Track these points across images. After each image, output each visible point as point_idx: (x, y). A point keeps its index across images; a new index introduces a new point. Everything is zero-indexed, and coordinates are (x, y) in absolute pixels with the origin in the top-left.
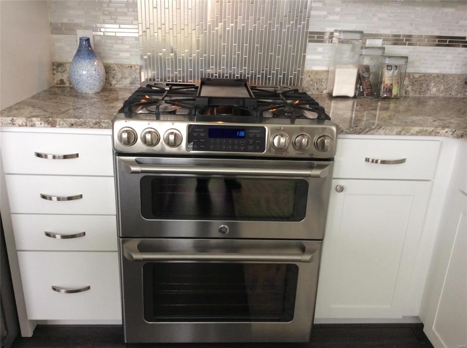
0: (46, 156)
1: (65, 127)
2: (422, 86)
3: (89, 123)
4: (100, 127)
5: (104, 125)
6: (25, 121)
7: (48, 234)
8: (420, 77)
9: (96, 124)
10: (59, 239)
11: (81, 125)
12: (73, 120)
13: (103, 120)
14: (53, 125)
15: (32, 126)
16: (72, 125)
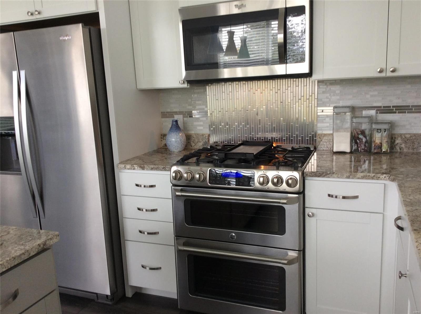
0: (141, 186)
1: (149, 170)
2: (414, 144)
3: (160, 168)
4: (165, 170)
5: (167, 169)
6: (131, 166)
7: (140, 232)
8: (411, 136)
9: (163, 168)
10: (146, 235)
11: (156, 169)
12: (152, 166)
13: (167, 166)
14: (143, 168)
15: (134, 169)
16: (152, 169)
